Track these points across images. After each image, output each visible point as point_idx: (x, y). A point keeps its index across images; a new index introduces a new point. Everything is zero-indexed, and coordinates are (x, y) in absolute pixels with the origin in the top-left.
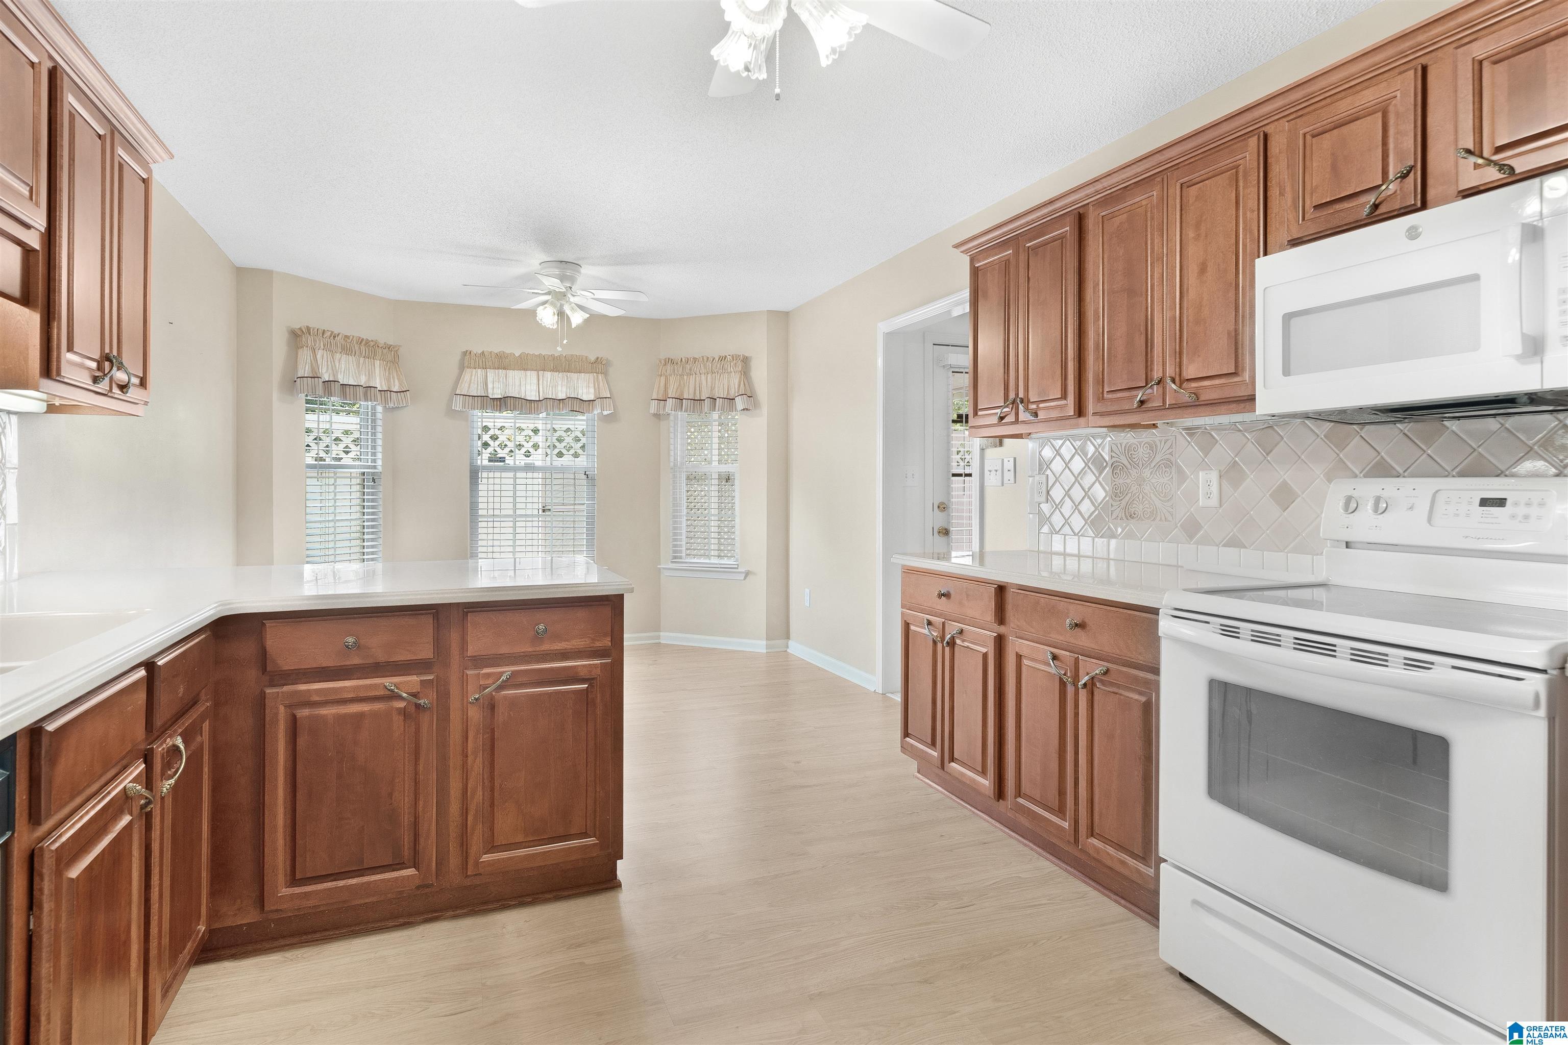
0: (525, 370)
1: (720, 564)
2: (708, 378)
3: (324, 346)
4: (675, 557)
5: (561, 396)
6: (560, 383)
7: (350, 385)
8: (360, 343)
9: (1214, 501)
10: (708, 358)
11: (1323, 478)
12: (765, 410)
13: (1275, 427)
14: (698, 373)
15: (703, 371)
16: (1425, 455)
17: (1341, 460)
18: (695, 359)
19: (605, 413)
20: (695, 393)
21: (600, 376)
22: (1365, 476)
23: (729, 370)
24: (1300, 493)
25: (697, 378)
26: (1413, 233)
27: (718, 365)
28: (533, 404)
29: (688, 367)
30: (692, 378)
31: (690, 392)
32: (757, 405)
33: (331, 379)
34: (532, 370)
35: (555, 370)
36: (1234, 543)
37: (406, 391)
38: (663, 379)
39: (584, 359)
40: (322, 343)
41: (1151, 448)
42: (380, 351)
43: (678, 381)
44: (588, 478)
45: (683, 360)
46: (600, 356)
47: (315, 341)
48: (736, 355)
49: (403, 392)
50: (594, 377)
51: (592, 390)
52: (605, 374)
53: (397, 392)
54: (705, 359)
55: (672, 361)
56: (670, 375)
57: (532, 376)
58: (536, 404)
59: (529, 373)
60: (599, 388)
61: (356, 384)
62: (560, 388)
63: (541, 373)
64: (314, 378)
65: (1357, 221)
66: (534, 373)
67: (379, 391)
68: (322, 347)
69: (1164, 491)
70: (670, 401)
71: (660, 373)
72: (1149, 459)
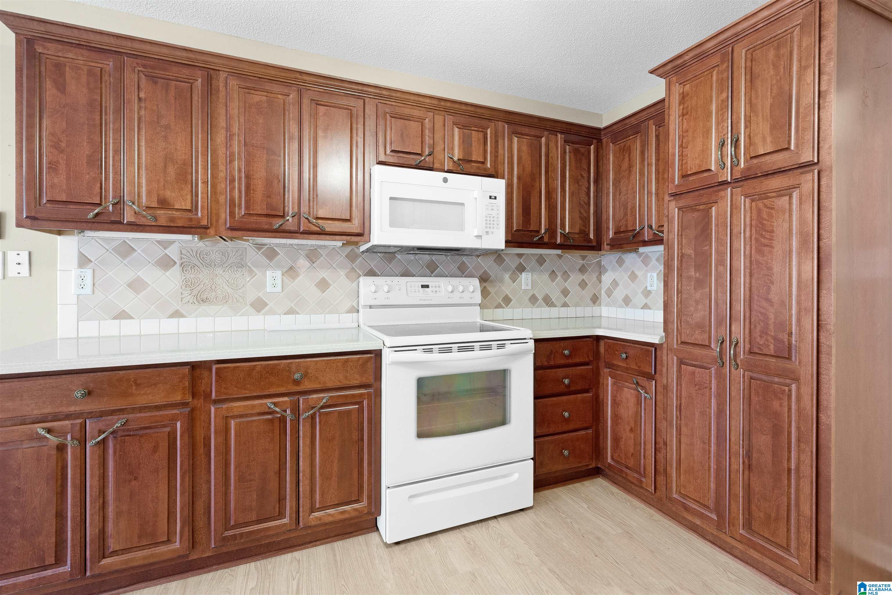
9: (279, 289)
11: (344, 276)
13: (318, 250)
16: (389, 268)
17: (353, 268)
22: (364, 276)
24: (332, 284)
26: (445, 180)
36: (291, 312)
41: (223, 254)
65: (411, 165)
69: (236, 283)
72: (221, 262)
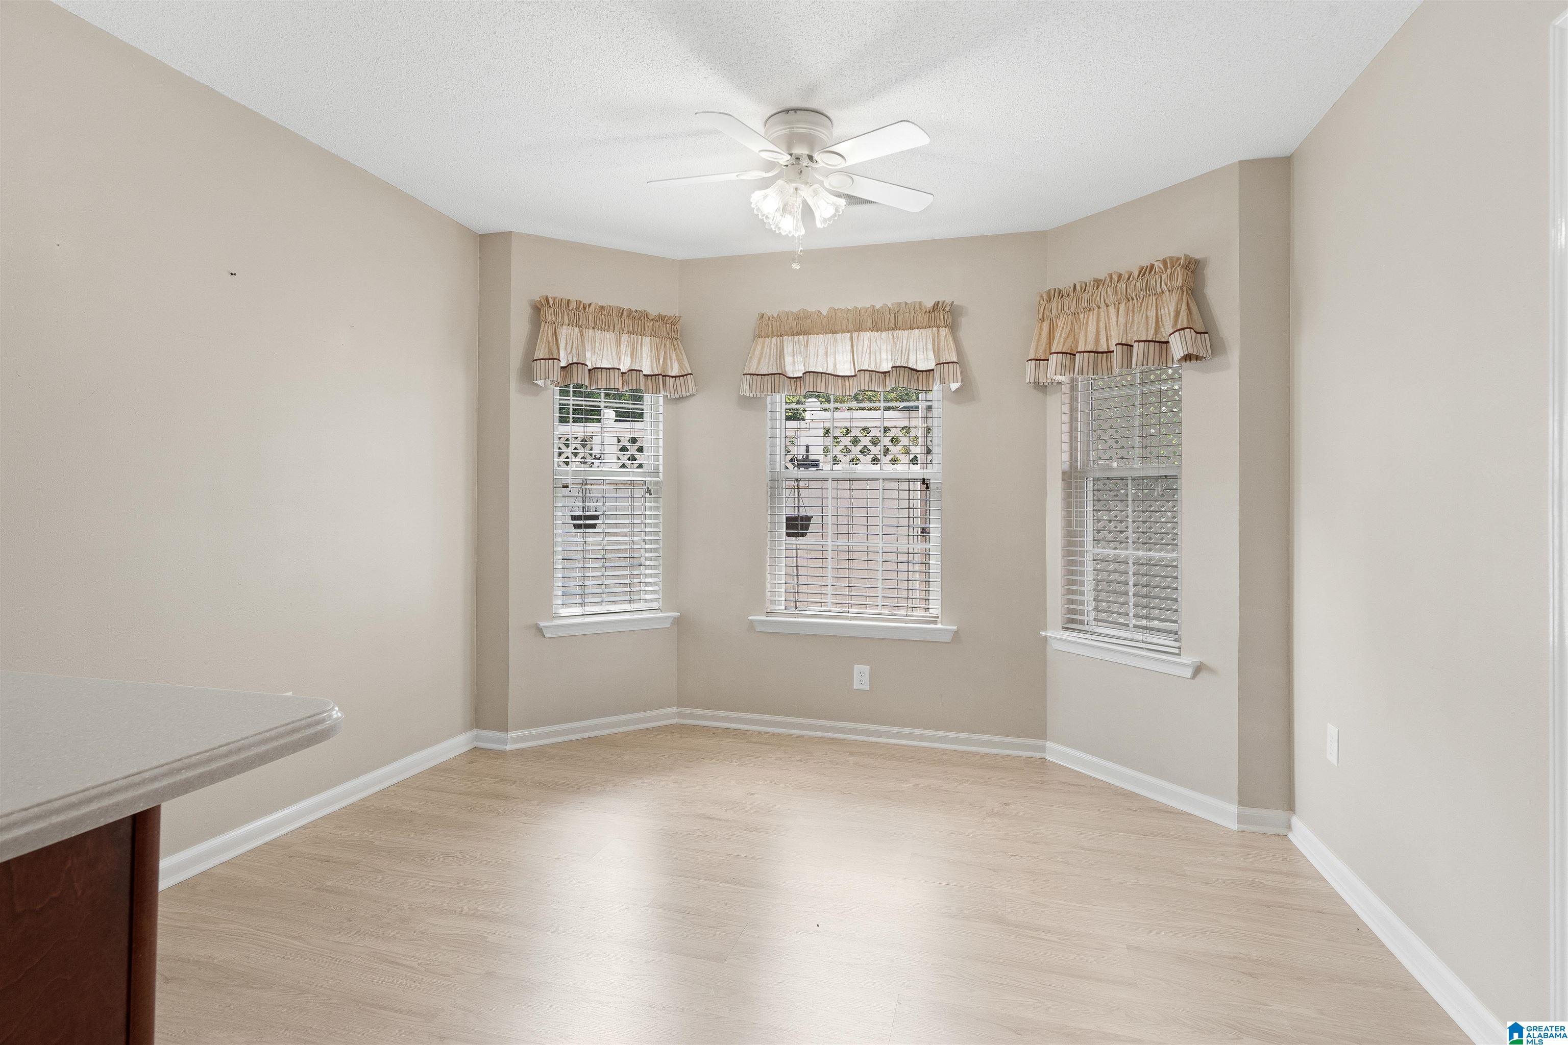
0: (834, 332)
1: (1147, 643)
2: (1121, 310)
3: (569, 320)
4: (1072, 621)
5: (886, 367)
6: (884, 347)
7: (602, 368)
8: (622, 315)
10: (1120, 276)
12: (1234, 356)
14: (1103, 305)
15: (1111, 299)
18: (1098, 283)
19: (954, 386)
20: (1097, 340)
21: (943, 331)
23: (1159, 290)
25: (1102, 314)
27: (1138, 284)
28: (847, 382)
29: (1085, 297)
30: (1092, 317)
31: (1089, 339)
32: (1217, 348)
33: (574, 361)
34: (843, 332)
35: (875, 328)
37: (686, 375)
38: (1046, 325)
39: (917, 307)
40: (566, 317)
42: (650, 324)
43: (1070, 323)
44: (927, 488)
45: (1078, 287)
46: (941, 300)
47: (557, 314)
48: (1171, 258)
49: (683, 376)
50: (933, 335)
51: (931, 355)
52: (953, 328)
53: (675, 377)
54: (1115, 277)
55: (1061, 294)
56: (1058, 317)
57: (843, 340)
58: (851, 381)
59: (839, 336)
60: (938, 349)
61: (610, 366)
62: (884, 356)
63: (855, 335)
64: (548, 359)
66: (847, 335)
67: (645, 375)
68: (566, 321)
70: (1053, 359)
71: (1041, 317)
